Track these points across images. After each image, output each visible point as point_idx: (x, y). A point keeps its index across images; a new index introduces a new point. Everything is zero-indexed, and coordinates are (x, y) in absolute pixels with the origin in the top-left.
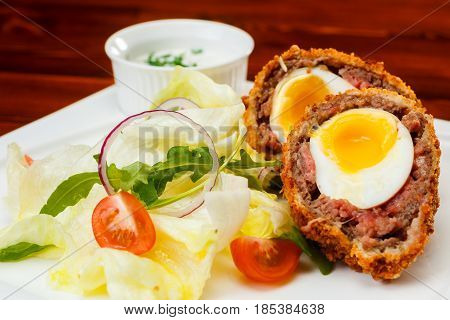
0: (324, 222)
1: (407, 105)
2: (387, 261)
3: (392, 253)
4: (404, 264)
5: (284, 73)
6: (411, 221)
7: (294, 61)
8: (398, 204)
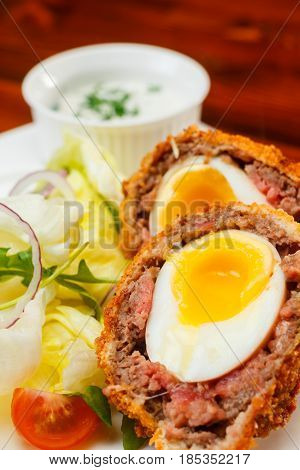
0: (124, 392)
7: (191, 145)
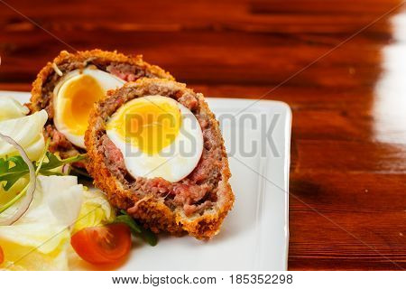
0: (150, 200)
2: (208, 221)
3: (211, 214)
5: (59, 77)
6: (216, 184)
7: (66, 65)
8: (202, 172)
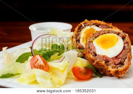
0: (100, 61)
1: (120, 32)
2: (119, 71)
3: (120, 69)
4: (124, 72)
5: (83, 27)
6: (125, 60)
8: (121, 56)
